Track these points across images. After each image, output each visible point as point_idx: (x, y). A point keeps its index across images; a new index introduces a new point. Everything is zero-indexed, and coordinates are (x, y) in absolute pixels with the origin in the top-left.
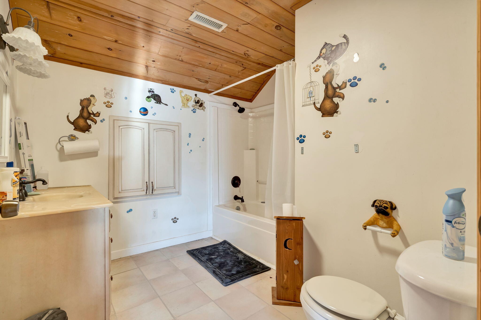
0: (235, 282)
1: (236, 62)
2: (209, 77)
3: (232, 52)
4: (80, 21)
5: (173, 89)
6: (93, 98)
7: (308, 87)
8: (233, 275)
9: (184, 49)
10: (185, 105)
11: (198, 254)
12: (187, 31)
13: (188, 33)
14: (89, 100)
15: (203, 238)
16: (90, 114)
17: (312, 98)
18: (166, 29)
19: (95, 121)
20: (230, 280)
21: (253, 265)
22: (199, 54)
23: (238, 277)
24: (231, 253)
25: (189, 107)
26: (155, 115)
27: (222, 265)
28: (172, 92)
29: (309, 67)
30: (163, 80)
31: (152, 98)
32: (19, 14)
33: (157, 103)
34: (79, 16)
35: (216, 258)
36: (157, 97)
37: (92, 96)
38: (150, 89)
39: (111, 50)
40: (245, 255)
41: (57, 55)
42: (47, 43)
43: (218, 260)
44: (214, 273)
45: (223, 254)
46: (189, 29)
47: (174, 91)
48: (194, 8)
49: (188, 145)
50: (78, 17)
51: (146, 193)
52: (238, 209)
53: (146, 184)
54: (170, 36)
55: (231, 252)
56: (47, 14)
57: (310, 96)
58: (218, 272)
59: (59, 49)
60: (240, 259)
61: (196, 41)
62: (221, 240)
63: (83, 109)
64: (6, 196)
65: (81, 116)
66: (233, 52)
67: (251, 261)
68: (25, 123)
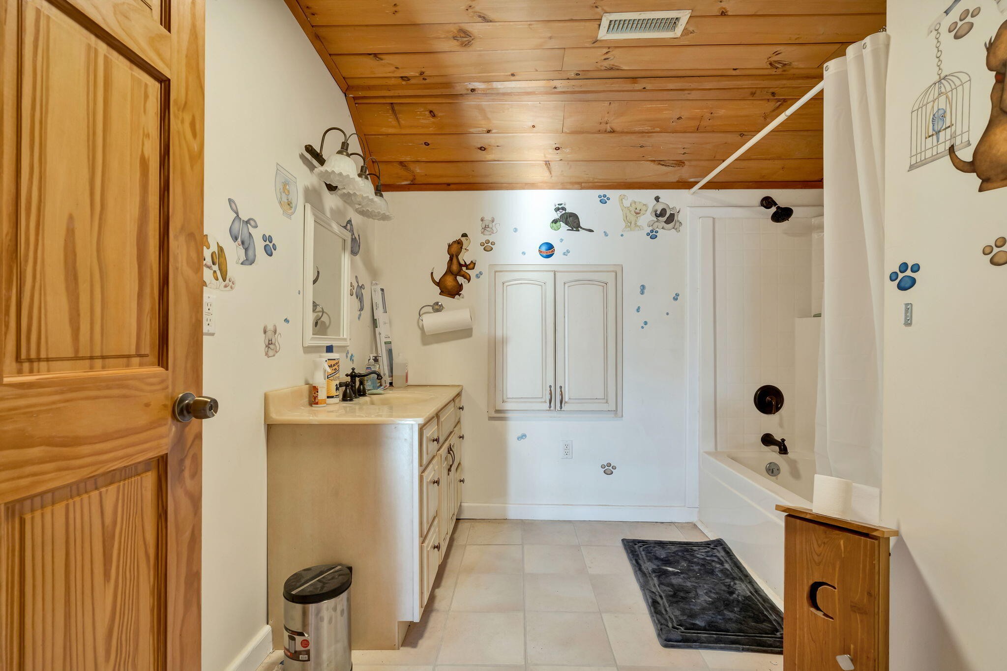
0: (690, 647)
1: (753, 94)
2: (685, 151)
3: (734, 73)
4: (434, 116)
5: (605, 196)
6: (465, 238)
7: (931, 98)
8: (694, 627)
9: (612, 105)
10: (630, 225)
11: (643, 553)
12: (606, 64)
13: (612, 68)
14: (459, 243)
15: (673, 521)
16: (461, 265)
17: (942, 134)
18: (567, 78)
19: (468, 277)
20: (680, 638)
21: (766, 626)
22: (649, 106)
23: (705, 637)
24: (720, 575)
25: (640, 228)
26: (567, 255)
27: (682, 594)
28: (603, 202)
29: (935, 33)
30: (581, 180)
31: (561, 223)
32: (368, 135)
33: (572, 230)
34: (431, 110)
35: (675, 574)
36: (571, 218)
37: (465, 235)
38: (558, 204)
39: (484, 150)
40: (757, 591)
41: (419, 180)
42: (403, 166)
43: (675, 581)
44: (654, 606)
45: (700, 570)
46: (608, 59)
47: (605, 198)
48: (599, 10)
49: (638, 310)
50: (431, 112)
51: (550, 407)
52: (772, 470)
53: (549, 389)
54: (577, 89)
55: (721, 571)
56: (394, 123)
57: (936, 129)
58: (664, 606)
59: (418, 170)
60: (734, 595)
61: (634, 79)
62: (712, 537)
63: (451, 259)
64: (317, 392)
65: (449, 271)
66: (737, 71)
67: (767, 611)
68: (382, 290)
